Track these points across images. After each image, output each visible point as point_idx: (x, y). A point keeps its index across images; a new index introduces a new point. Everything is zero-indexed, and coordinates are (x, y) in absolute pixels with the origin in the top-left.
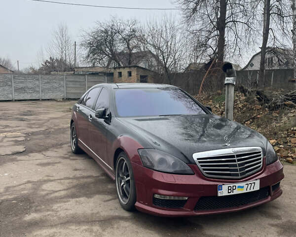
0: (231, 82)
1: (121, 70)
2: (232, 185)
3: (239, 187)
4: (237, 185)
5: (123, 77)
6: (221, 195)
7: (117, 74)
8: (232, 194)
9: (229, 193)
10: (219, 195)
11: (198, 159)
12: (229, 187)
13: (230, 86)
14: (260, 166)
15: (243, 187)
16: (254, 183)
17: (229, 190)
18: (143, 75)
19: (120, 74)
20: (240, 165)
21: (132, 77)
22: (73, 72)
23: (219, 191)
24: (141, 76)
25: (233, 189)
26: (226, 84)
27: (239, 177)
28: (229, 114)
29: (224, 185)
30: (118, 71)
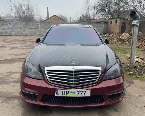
0: (135, 23)
1: (112, 20)
2: (65, 91)
3: (71, 92)
4: (70, 91)
5: (113, 24)
6: (57, 96)
7: (110, 22)
8: (65, 96)
9: (63, 95)
10: (56, 95)
11: (47, 71)
12: (63, 91)
13: (135, 26)
14: (95, 80)
15: (74, 93)
16: (85, 91)
17: (63, 93)
18: (124, 22)
19: (112, 22)
20: (75, 78)
21: (117, 24)
22: (90, 22)
23: (56, 93)
24: (122, 23)
25: (66, 93)
26: (132, 25)
27: (73, 86)
28: (133, 45)
29: (59, 89)
30: (111, 20)
